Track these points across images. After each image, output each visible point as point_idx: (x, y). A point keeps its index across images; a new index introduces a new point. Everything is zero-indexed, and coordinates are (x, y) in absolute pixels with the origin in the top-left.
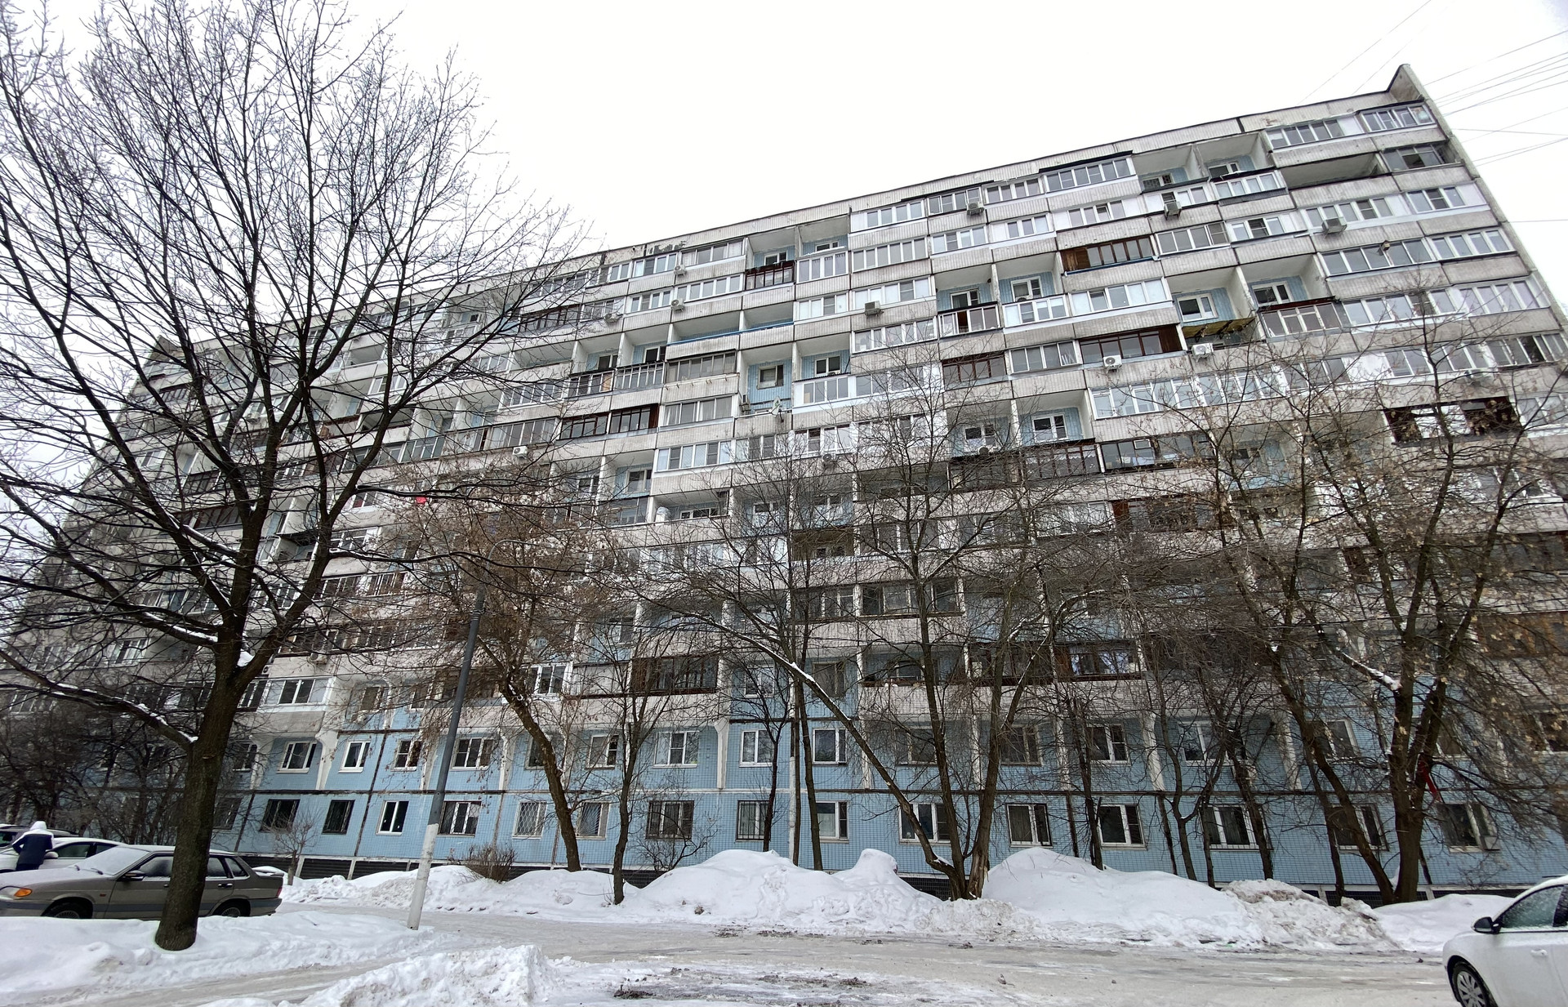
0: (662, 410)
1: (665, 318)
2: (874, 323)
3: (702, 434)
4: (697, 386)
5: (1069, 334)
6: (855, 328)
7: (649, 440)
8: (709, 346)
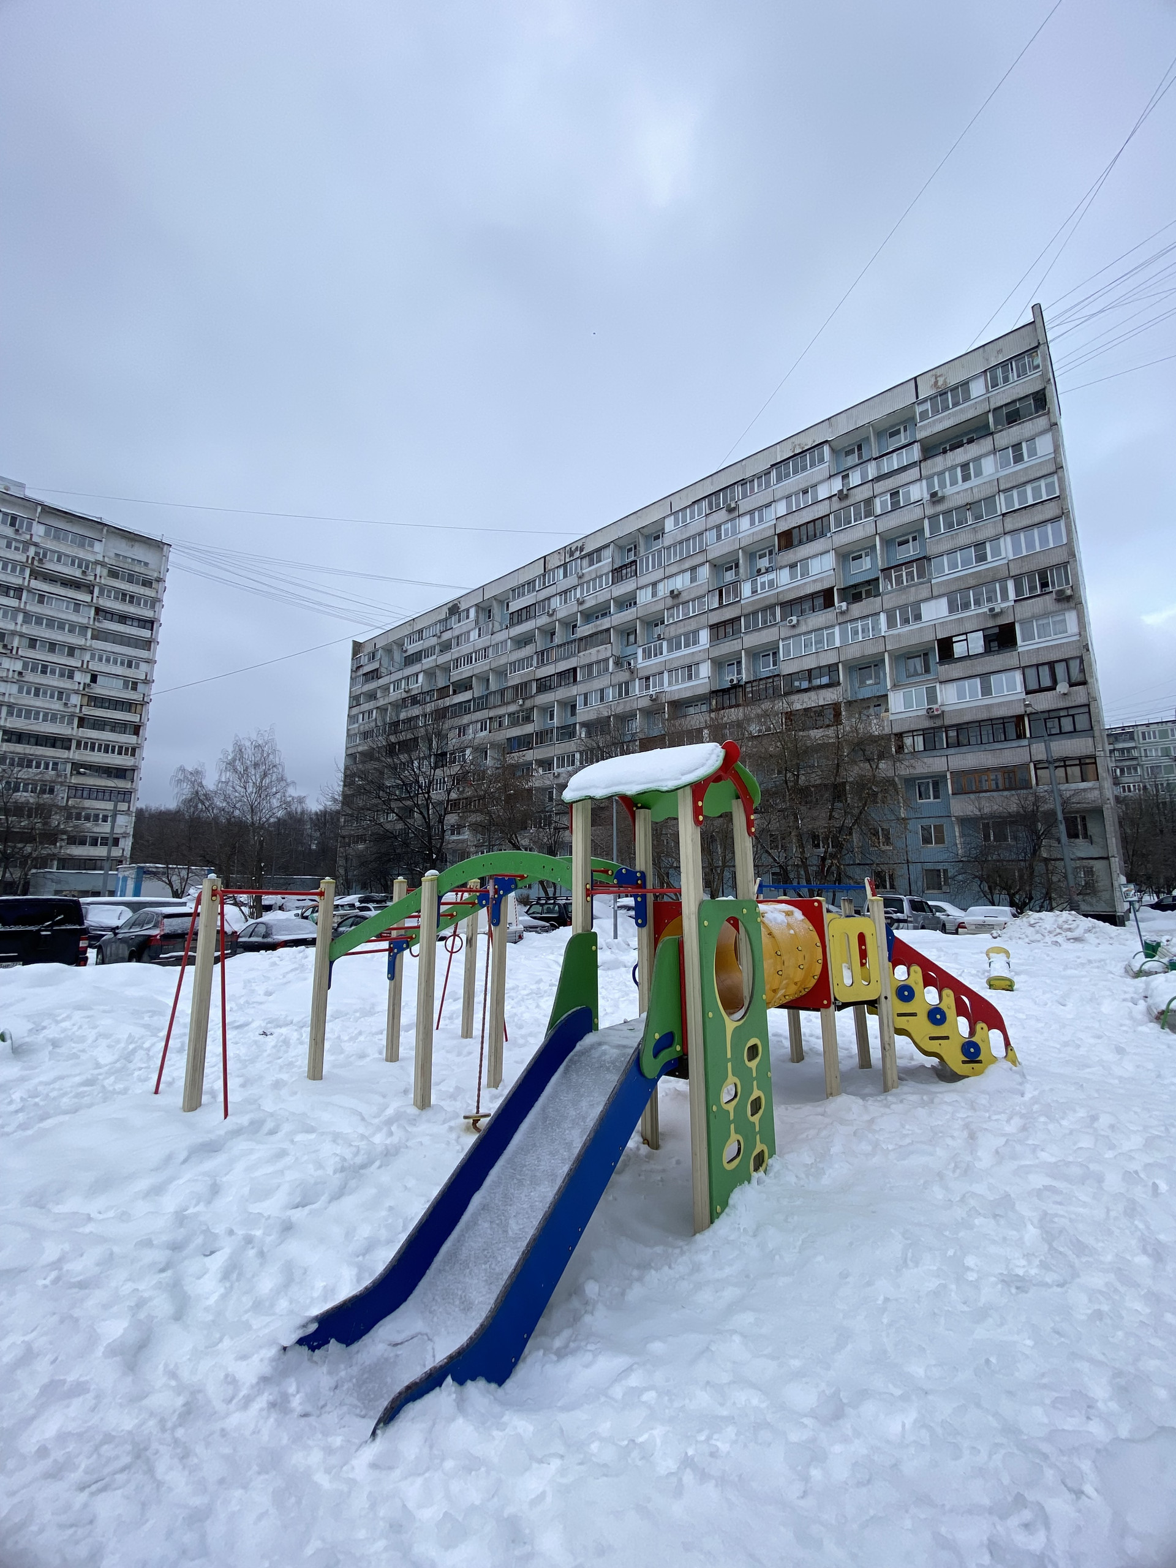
0: (578, 670)
1: (575, 609)
2: (676, 601)
3: (597, 684)
4: (593, 654)
5: (773, 601)
6: (667, 607)
7: (574, 690)
8: (596, 626)
